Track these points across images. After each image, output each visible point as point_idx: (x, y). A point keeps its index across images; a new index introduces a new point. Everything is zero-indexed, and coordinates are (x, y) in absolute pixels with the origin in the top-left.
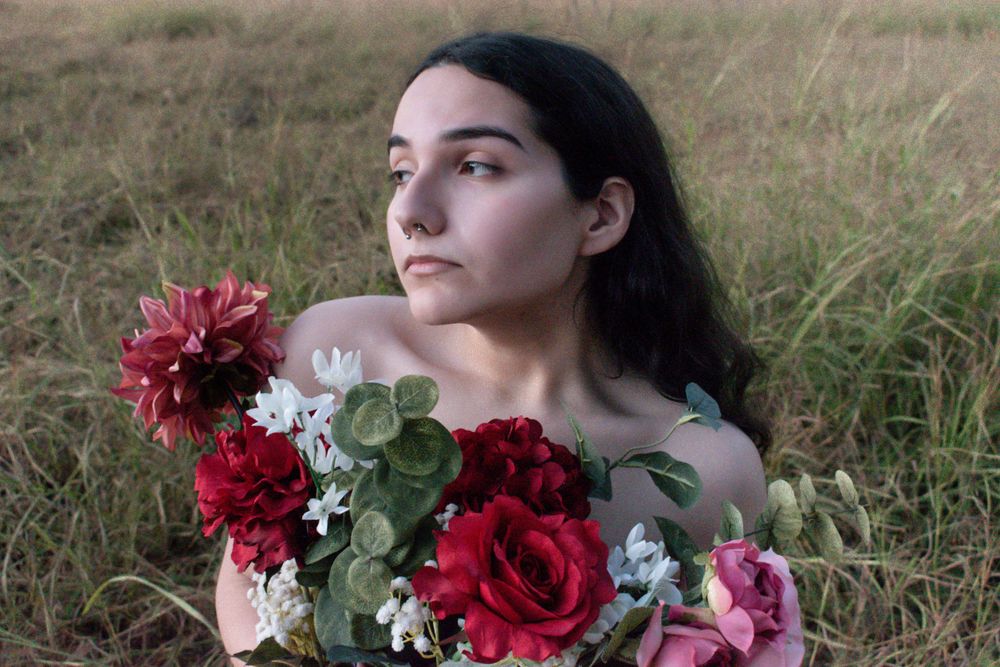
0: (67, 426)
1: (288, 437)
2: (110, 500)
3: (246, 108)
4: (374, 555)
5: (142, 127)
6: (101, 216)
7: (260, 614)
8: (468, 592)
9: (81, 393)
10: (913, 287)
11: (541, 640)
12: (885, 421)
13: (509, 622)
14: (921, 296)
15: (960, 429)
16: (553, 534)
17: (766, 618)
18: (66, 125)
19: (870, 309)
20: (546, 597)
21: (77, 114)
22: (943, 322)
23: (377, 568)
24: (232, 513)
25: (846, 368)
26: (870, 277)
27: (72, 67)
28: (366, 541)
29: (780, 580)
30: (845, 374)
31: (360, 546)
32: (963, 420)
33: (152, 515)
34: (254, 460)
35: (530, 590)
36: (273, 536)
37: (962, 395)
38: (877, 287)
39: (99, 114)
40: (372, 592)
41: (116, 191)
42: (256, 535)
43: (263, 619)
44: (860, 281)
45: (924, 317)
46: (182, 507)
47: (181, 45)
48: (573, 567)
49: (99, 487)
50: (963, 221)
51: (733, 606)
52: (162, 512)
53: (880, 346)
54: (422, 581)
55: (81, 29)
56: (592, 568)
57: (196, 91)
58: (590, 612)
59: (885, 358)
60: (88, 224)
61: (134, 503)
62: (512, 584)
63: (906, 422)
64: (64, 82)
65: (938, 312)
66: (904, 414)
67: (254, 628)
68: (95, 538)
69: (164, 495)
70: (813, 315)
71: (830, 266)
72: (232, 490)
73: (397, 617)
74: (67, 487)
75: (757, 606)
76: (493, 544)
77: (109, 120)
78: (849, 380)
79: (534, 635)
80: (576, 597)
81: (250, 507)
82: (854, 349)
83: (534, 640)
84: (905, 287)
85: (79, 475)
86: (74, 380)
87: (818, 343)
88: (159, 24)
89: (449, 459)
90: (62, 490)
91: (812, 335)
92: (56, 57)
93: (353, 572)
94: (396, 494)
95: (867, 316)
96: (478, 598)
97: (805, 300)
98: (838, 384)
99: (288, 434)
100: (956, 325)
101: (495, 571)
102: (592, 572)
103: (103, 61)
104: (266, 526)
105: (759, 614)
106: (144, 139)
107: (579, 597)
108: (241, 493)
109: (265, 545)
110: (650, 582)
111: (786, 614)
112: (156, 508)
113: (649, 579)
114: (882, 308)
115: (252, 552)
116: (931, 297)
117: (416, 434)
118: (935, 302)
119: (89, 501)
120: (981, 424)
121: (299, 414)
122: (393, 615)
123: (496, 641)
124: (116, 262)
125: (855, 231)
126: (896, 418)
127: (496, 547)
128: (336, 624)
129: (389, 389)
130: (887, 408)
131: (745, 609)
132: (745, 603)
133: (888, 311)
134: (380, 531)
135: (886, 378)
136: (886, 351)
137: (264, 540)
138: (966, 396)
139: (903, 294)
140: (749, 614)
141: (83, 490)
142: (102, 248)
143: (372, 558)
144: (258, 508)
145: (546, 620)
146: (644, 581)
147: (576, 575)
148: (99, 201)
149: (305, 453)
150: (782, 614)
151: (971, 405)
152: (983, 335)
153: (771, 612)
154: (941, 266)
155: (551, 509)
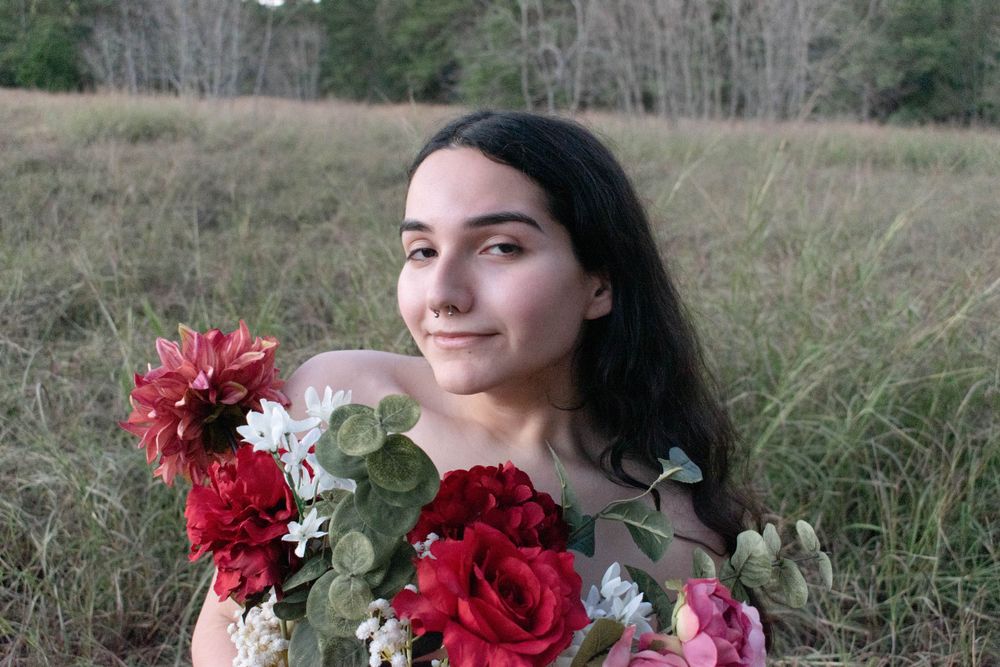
0: (26, 514)
1: (275, 456)
2: (68, 589)
3: (208, 212)
4: (354, 573)
5: (103, 225)
6: (61, 310)
7: (238, 646)
8: (447, 613)
9: (41, 479)
10: (873, 397)
11: (516, 657)
12: (845, 528)
13: (487, 641)
14: (880, 406)
15: (919, 536)
16: (531, 562)
17: (730, 649)
18: (28, 219)
19: (833, 418)
20: (523, 618)
21: (39, 211)
22: (902, 433)
23: (357, 585)
24: (217, 539)
25: (807, 476)
26: (830, 389)
27: (34, 166)
28: (346, 560)
29: (748, 621)
30: (807, 482)
31: (341, 565)
32: (922, 528)
33: (110, 604)
34: (243, 487)
35: (507, 609)
36: (255, 561)
37: (921, 503)
38: (838, 397)
39: (61, 212)
40: (351, 609)
41: (77, 287)
42: (240, 561)
43: (241, 653)
44: (821, 393)
45: (882, 427)
46: (141, 597)
47: (142, 149)
48: (549, 592)
49: (56, 575)
50: (921, 336)
51: (699, 632)
52: (119, 600)
53: (841, 454)
54: (402, 602)
55: (44, 128)
56: (567, 596)
57: (158, 192)
58: (563, 636)
59: (845, 466)
60: (49, 318)
61: (93, 592)
62: (491, 602)
63: (866, 530)
64: (26, 179)
65: (898, 423)
66: (864, 521)
67: (231, 662)
68: (52, 625)
69: (123, 585)
70: (776, 423)
71: (793, 375)
72: (221, 516)
73: (376, 634)
74: (25, 572)
75: (723, 635)
76: (473, 566)
77: (71, 219)
78: (809, 488)
79: (510, 653)
80: (551, 618)
81: (235, 533)
82: (816, 459)
83: (510, 656)
84: (866, 397)
85: (37, 562)
86: (33, 468)
87: (783, 449)
88: (121, 128)
89: (428, 481)
90: (20, 575)
91: (775, 442)
92: (16, 156)
93: (333, 592)
94: (375, 515)
95: (828, 424)
96: (456, 618)
97: (768, 408)
98: (800, 492)
99: (275, 453)
100: (916, 436)
101: (473, 590)
102: (567, 599)
103: (64, 161)
104: (249, 551)
105: (724, 642)
106: (106, 236)
107: (554, 618)
108: (229, 520)
109: (248, 570)
110: (623, 617)
111: (752, 652)
112: (113, 598)
113: (623, 614)
114: (843, 417)
115: (234, 581)
116: (889, 408)
117: (397, 453)
118: (894, 413)
119: (47, 588)
120: (940, 531)
121: (287, 435)
122: (372, 633)
123: (474, 655)
124: (75, 354)
125: (816, 343)
126: (857, 526)
127: (476, 568)
128: (309, 657)
129: (373, 410)
130: (847, 516)
131: (712, 636)
132: (712, 632)
133: (849, 420)
134: (360, 552)
135: (847, 487)
136: (846, 460)
137: (245, 567)
138: (925, 507)
139: (864, 402)
140: (715, 642)
141: (41, 575)
142: (62, 342)
143: (353, 576)
144: (244, 533)
145: (522, 641)
146: (618, 617)
147: (552, 599)
148: (60, 295)
149: (290, 476)
150: (746, 649)
151: (929, 514)
152: (940, 445)
153: (736, 643)
154: (900, 377)
155: (528, 543)
